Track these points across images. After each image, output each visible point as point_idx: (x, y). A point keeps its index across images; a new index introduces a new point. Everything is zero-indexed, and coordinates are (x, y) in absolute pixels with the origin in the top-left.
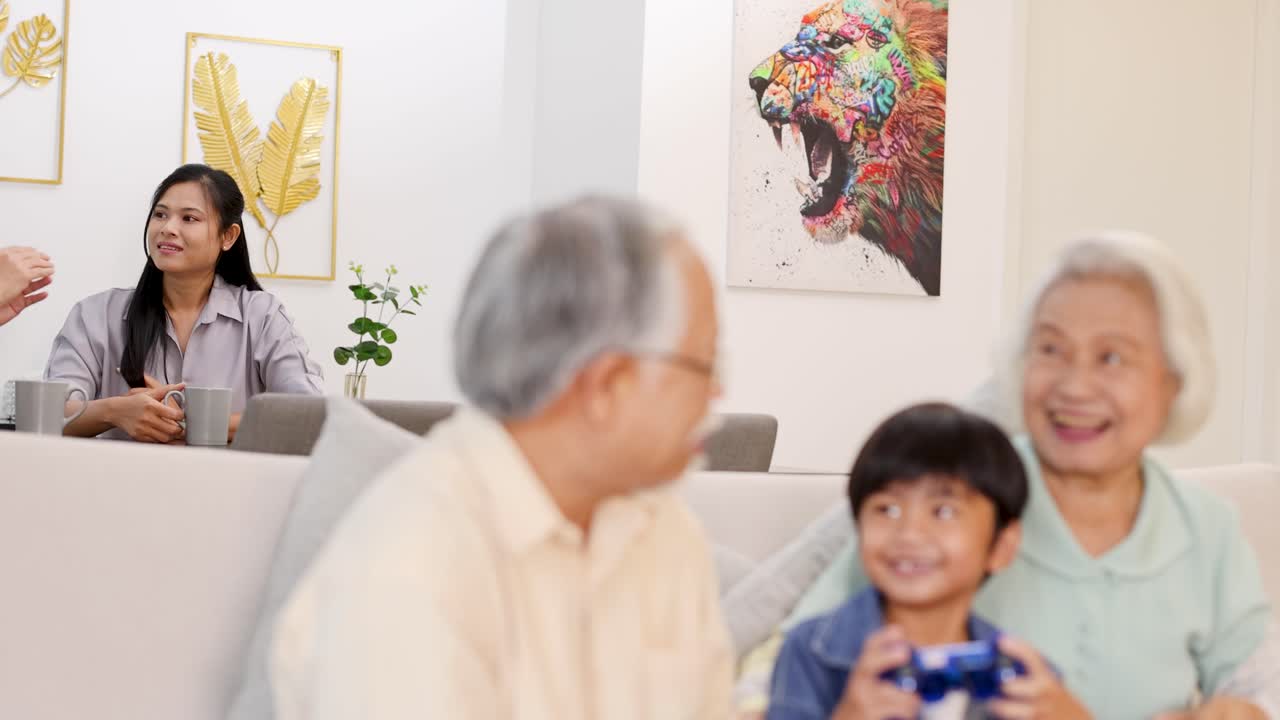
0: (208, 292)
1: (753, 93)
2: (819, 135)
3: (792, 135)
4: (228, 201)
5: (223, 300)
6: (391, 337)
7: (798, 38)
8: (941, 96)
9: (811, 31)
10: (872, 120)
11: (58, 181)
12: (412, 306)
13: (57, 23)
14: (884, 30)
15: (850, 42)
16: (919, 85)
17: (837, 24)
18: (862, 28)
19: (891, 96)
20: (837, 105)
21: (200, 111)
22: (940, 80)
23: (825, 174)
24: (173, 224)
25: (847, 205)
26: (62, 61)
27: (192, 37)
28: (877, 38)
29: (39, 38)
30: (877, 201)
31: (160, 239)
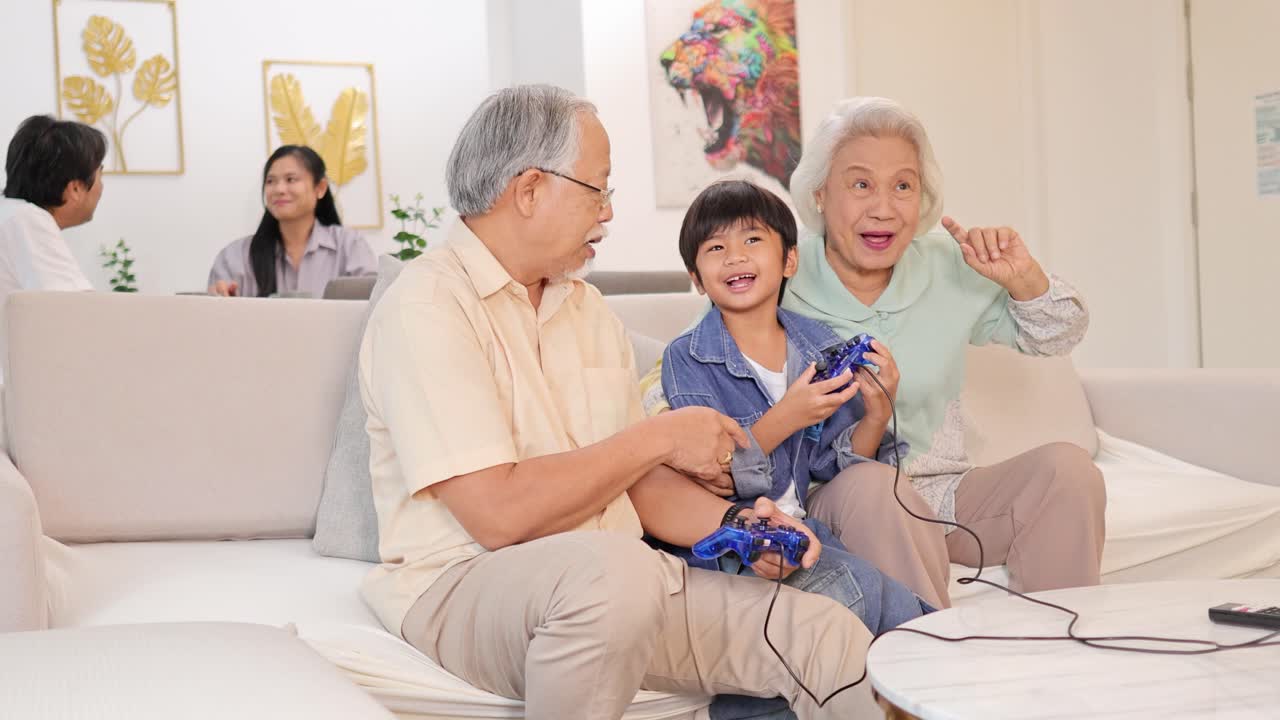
0: (311, 232)
1: (662, 70)
2: (712, 96)
3: (694, 99)
4: (316, 167)
5: (322, 235)
6: (422, 243)
7: (692, 29)
8: (794, 62)
9: (700, 23)
10: (747, 83)
11: (181, 171)
12: (434, 222)
13: (170, 59)
14: (751, 19)
15: (727, 27)
16: (779, 56)
17: (718, 17)
18: (735, 18)
19: (760, 65)
20: (722, 75)
21: (278, 115)
22: (792, 51)
23: (719, 122)
24: (282, 186)
25: (736, 143)
26: (176, 87)
27: (267, 64)
28: (747, 24)
29: (158, 72)
30: (756, 140)
31: (275, 198)
